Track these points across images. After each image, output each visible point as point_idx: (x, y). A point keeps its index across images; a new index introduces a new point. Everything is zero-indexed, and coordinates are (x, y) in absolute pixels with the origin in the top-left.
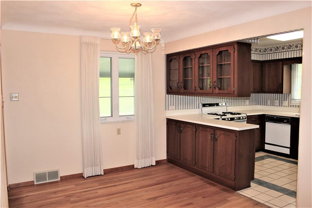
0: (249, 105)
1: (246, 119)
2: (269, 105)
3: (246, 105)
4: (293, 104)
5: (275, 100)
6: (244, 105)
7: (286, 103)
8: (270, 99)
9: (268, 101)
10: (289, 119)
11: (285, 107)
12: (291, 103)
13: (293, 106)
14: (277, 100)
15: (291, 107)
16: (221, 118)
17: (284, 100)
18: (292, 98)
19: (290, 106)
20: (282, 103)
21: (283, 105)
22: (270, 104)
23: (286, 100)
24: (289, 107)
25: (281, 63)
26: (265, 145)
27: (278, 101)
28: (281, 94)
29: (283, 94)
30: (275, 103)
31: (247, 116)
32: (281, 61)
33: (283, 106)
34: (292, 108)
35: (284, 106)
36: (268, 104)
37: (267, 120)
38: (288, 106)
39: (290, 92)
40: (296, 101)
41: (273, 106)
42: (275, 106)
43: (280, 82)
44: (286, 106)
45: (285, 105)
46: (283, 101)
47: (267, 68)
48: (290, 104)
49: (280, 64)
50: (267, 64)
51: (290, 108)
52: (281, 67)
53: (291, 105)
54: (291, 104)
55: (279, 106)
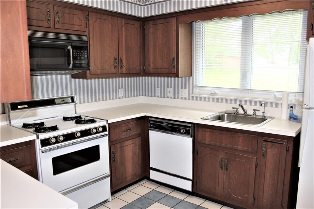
0: (126, 97)
1: (106, 131)
2: (158, 97)
3: (119, 98)
4: (197, 95)
5: (168, 87)
6: (115, 98)
7: (184, 93)
8: (159, 86)
9: (157, 89)
10: (189, 127)
11: (183, 100)
12: (193, 93)
13: (197, 97)
14: (171, 87)
15: (193, 99)
16: (38, 138)
17: (182, 88)
18: (194, 85)
19: (191, 98)
20: (178, 93)
21: (180, 96)
22: (159, 95)
23: (185, 88)
24: (189, 99)
25: (174, 20)
26: (151, 171)
27: (172, 89)
28: (176, 78)
29: (180, 79)
30: (168, 92)
31: (109, 124)
32: (174, 17)
33: (180, 98)
34: (195, 101)
35: (182, 98)
36: (157, 95)
37: (151, 127)
38: (187, 98)
39: (191, 74)
40: (200, 90)
41: (164, 97)
42: (168, 97)
43: (174, 55)
44: (185, 99)
45: (184, 97)
46: (180, 90)
47: (151, 30)
48: (191, 95)
49: (173, 23)
50: (151, 23)
51: (191, 101)
52: (174, 28)
53: (193, 97)
54: (193, 95)
55: (175, 98)
